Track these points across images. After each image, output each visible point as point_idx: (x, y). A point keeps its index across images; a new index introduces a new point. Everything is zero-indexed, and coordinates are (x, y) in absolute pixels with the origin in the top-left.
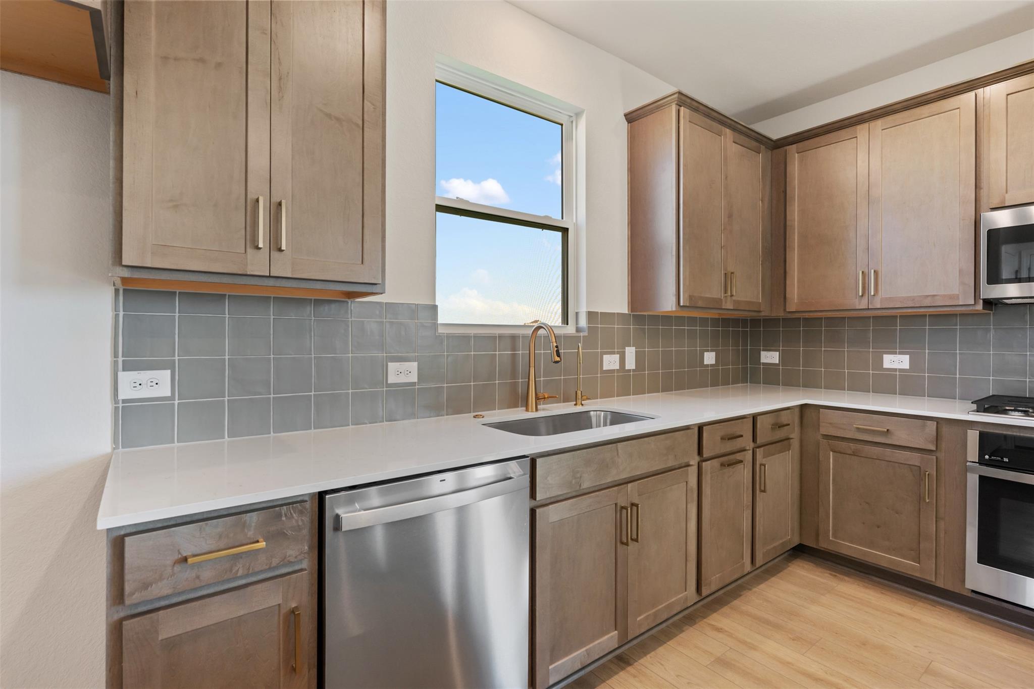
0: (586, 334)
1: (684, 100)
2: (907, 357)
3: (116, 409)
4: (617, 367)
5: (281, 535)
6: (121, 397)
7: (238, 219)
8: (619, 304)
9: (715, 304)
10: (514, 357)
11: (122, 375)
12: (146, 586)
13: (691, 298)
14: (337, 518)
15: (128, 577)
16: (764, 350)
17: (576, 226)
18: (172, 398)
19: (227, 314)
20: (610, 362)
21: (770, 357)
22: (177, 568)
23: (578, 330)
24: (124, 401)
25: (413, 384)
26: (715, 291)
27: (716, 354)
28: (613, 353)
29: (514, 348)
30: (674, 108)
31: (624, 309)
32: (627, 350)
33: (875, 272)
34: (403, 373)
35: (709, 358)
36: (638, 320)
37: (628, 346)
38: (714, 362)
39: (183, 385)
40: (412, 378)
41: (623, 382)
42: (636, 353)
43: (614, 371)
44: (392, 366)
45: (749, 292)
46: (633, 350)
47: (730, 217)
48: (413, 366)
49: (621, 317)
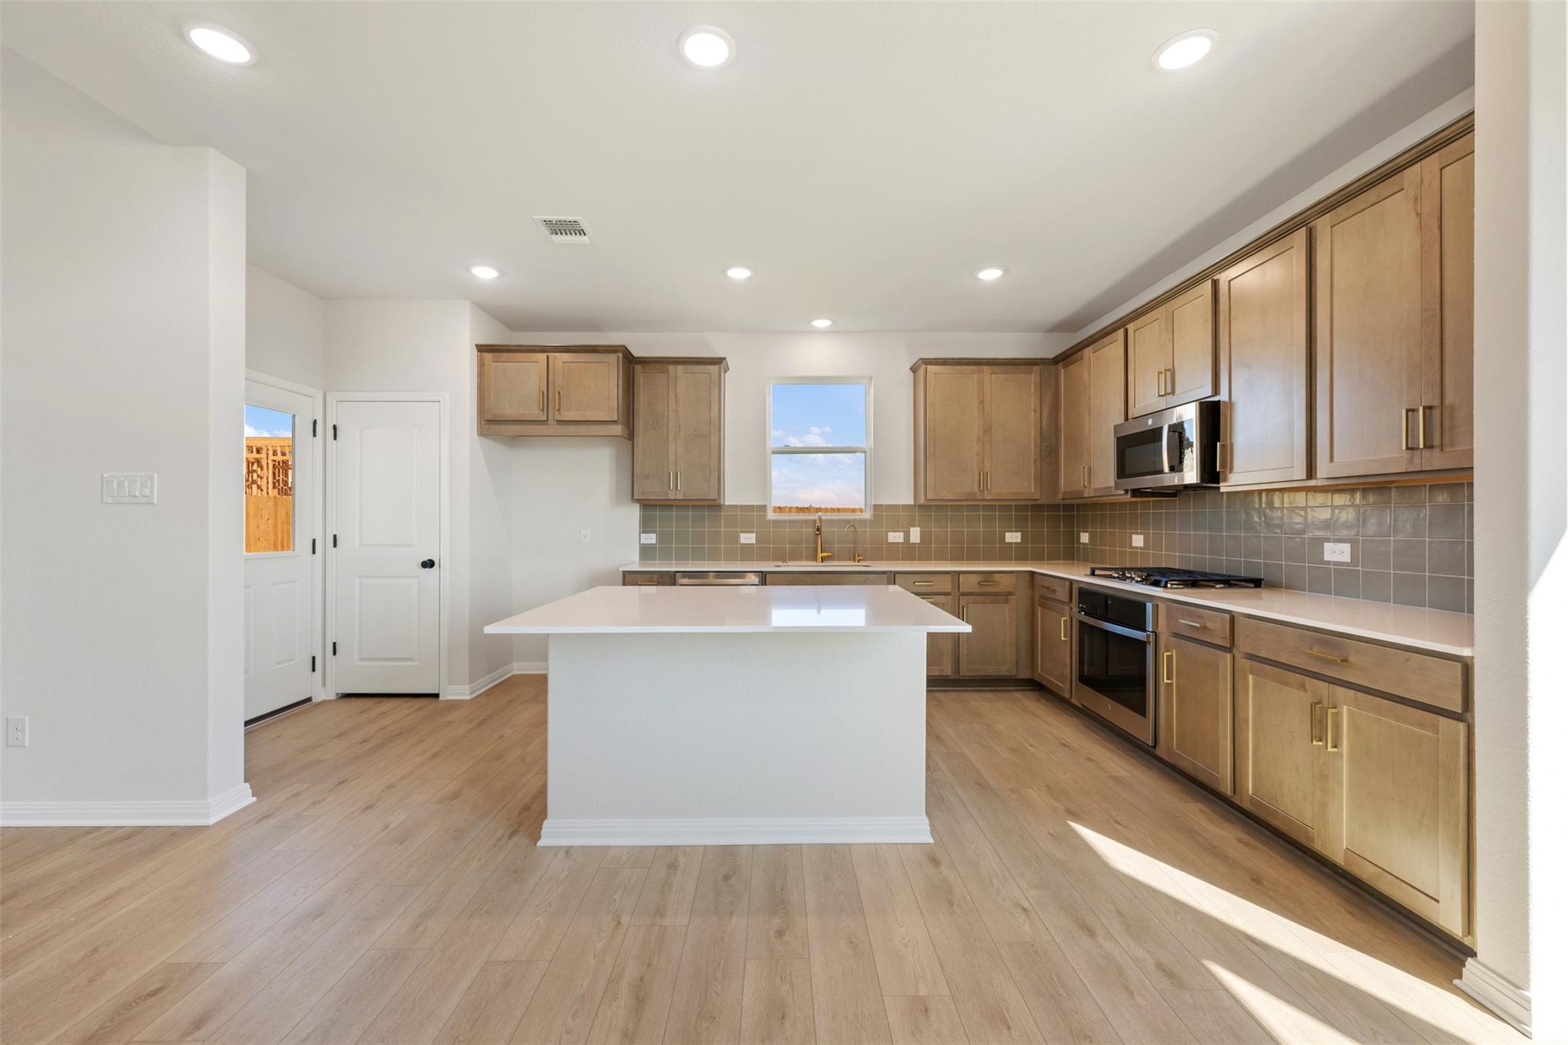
0: (873, 518)
1: (928, 362)
2: (1143, 536)
3: (640, 547)
4: (901, 540)
6: (642, 542)
7: (666, 480)
9: (972, 497)
11: (642, 535)
13: (937, 494)
14: (678, 581)
16: (1082, 532)
17: (870, 448)
18: (657, 544)
19: (672, 513)
20: (895, 537)
23: (869, 516)
24: (643, 544)
25: (754, 544)
27: (1022, 534)
28: (899, 531)
30: (923, 367)
31: (911, 501)
32: (912, 529)
33: (1090, 468)
34: (748, 538)
35: (1013, 537)
36: (926, 509)
37: (914, 526)
38: (1019, 540)
39: (660, 539)
40: (753, 541)
41: (908, 551)
42: (921, 531)
43: (899, 543)
44: (742, 534)
45: (1022, 485)
46: (918, 529)
47: (988, 429)
48: (753, 535)
49: (906, 507)
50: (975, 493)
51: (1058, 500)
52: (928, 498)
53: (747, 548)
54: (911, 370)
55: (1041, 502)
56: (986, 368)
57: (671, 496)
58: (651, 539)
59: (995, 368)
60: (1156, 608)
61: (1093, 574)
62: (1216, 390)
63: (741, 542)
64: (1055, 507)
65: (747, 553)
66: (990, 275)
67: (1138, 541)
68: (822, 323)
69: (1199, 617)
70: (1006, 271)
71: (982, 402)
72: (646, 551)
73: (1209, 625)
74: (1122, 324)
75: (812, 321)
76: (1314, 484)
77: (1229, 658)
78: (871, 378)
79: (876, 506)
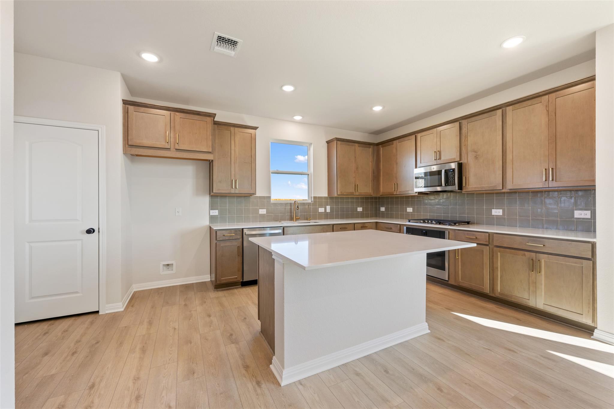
0: (313, 202)
1: (338, 140)
2: (412, 208)
3: (210, 217)
4: (324, 211)
5: (237, 234)
6: (210, 215)
7: (230, 183)
8: (325, 194)
9: (352, 194)
10: (291, 208)
11: (211, 211)
12: (219, 238)
13: (341, 192)
14: (245, 233)
15: (217, 236)
16: (382, 207)
17: (311, 173)
18: (218, 215)
19: (227, 200)
20: (321, 210)
21: (383, 209)
22: (223, 236)
23: (312, 201)
24: (211, 215)
25: (265, 214)
26: (351, 190)
27: (362, 208)
28: (322, 207)
29: (291, 206)
30: (335, 142)
31: (327, 195)
32: (327, 207)
33: (397, 184)
34: (263, 211)
35: (360, 209)
36: (331, 198)
37: (328, 205)
38: (362, 210)
39: (220, 213)
40: (265, 213)
41: (326, 216)
42: (330, 207)
43: (322, 212)
44: (260, 210)
45: (366, 189)
46: (329, 207)
47: (357, 168)
48: (265, 210)
49: (325, 198)
50: (353, 193)
51: (378, 196)
52: (338, 194)
53: (262, 216)
54: (327, 142)
55: (373, 196)
56: (356, 144)
57: (233, 191)
58: (215, 213)
59: (360, 145)
60: (449, 232)
61: (409, 222)
62: (460, 160)
63: (260, 213)
64: (377, 198)
65: (263, 218)
66: (377, 109)
67: (410, 210)
68: (298, 118)
69: (474, 235)
70: (384, 107)
71: (355, 157)
72: (213, 219)
73: (478, 237)
74: (415, 133)
75: (294, 116)
76: (503, 191)
77: (488, 247)
78: (311, 144)
79: (314, 197)
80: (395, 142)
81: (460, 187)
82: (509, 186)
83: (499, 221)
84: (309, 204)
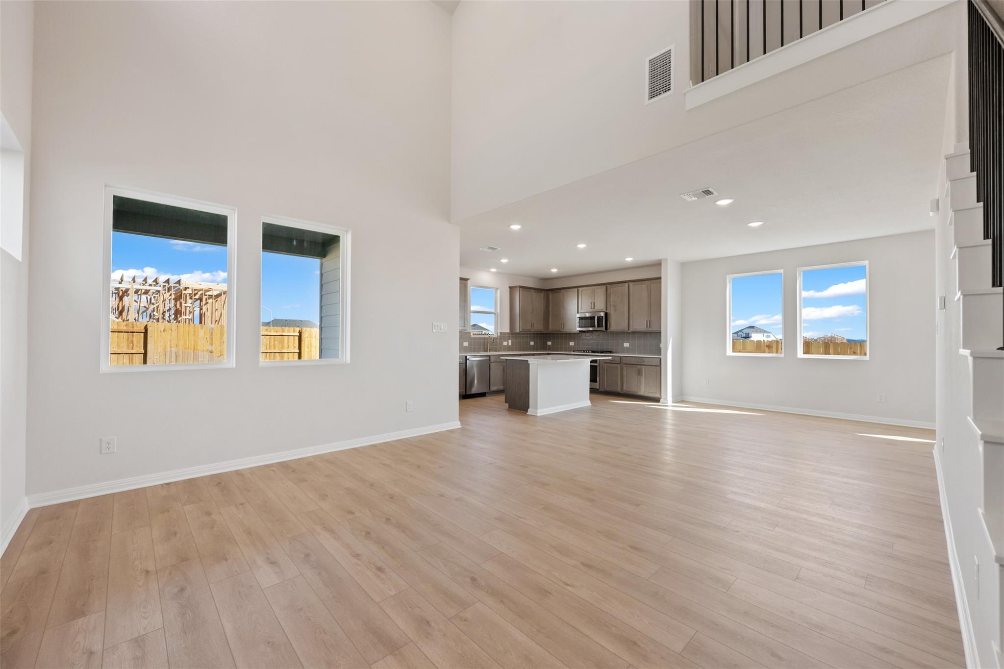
1: (520, 287)
2: (573, 342)
4: (507, 344)
8: (507, 330)
9: (529, 330)
10: (485, 342)
13: (522, 329)
16: (549, 341)
17: (498, 313)
20: (505, 343)
21: (549, 343)
23: (498, 336)
26: (529, 327)
27: (534, 342)
28: (506, 341)
29: (484, 340)
30: (518, 288)
31: (509, 331)
33: (563, 323)
35: (532, 343)
36: (512, 334)
37: (510, 340)
40: (467, 345)
41: (508, 348)
42: (512, 341)
43: (506, 346)
44: (464, 343)
45: (539, 327)
47: (533, 310)
48: (467, 343)
49: (508, 333)
51: (548, 332)
52: (520, 331)
53: (466, 347)
54: (510, 288)
55: (544, 332)
56: (532, 290)
59: (535, 291)
62: (606, 310)
63: (464, 346)
64: (546, 334)
65: (466, 349)
66: (554, 270)
67: (572, 344)
68: (494, 270)
70: (558, 270)
71: (532, 301)
74: (577, 287)
75: (490, 268)
76: (629, 332)
77: (620, 365)
78: (498, 289)
79: (501, 333)
80: (562, 291)
81: (606, 328)
82: (631, 329)
83: (628, 350)
84: (496, 338)
